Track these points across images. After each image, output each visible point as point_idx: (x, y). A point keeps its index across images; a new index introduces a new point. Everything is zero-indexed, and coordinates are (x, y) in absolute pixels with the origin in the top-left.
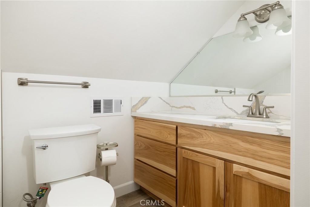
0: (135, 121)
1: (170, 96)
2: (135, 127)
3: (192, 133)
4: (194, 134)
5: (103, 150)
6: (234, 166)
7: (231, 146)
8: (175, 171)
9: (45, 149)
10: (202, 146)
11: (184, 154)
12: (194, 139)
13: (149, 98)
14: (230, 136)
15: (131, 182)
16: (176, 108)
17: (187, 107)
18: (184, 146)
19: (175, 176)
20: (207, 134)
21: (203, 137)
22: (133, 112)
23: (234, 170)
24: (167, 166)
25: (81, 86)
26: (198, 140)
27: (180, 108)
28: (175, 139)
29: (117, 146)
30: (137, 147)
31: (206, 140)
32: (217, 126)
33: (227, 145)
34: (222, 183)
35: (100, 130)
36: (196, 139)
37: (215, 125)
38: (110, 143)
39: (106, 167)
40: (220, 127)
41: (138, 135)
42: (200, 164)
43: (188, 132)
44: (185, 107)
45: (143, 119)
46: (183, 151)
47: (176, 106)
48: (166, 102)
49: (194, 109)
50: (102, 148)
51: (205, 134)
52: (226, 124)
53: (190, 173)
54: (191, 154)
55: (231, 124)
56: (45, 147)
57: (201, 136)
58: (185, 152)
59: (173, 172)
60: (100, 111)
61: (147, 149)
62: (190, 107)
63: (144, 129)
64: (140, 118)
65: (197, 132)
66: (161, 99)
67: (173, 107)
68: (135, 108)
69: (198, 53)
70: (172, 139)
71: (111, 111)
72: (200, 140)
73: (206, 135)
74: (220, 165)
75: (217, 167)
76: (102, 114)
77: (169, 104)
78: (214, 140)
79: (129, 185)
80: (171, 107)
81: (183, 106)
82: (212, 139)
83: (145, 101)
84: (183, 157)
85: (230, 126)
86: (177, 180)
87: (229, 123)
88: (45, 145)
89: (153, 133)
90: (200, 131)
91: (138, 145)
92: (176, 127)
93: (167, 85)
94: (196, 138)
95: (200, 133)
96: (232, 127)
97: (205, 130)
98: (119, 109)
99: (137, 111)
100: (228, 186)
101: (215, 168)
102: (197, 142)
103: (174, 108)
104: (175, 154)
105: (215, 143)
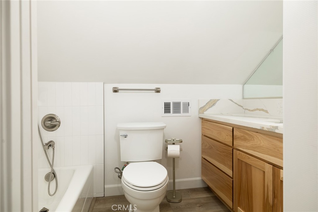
0: (202, 122)
1: (243, 98)
2: (202, 128)
3: (245, 135)
4: (247, 136)
5: (170, 144)
6: (281, 171)
7: (278, 150)
8: (232, 171)
9: (126, 137)
10: (253, 148)
11: (239, 156)
12: (247, 141)
13: (218, 100)
14: (278, 140)
15: (199, 178)
16: (249, 110)
17: (260, 110)
18: (239, 147)
19: (232, 177)
20: (258, 136)
21: (254, 140)
22: (200, 113)
23: (281, 176)
24: (225, 166)
25: (154, 91)
26: (250, 143)
27: (252, 111)
28: (232, 140)
29: (182, 142)
30: (203, 146)
31: (257, 143)
32: (265, 129)
33: (275, 149)
34: (271, 188)
35: (165, 127)
36: (248, 142)
37: (263, 127)
38: (176, 139)
39: (173, 158)
40: (267, 130)
41: (205, 136)
42: (252, 167)
43: (242, 134)
44: (257, 109)
45: (208, 120)
46: (238, 153)
47: (249, 109)
48: (238, 104)
49: (267, 112)
50: (168, 142)
51: (255, 137)
52: (273, 127)
53: (244, 176)
54: (244, 156)
55: (277, 128)
56: (126, 136)
57: (253, 139)
58: (239, 154)
59: (230, 172)
60: (169, 112)
61: (210, 149)
62: (263, 110)
63: (208, 129)
64: (206, 120)
65: (249, 134)
66: (232, 101)
67: (246, 109)
68: (202, 109)
69: (272, 50)
70: (229, 140)
71: (179, 112)
72: (252, 142)
73: (257, 138)
74: (268, 169)
75: (266, 171)
76: (171, 114)
77: (242, 107)
78: (263, 144)
79: (196, 181)
80: (244, 110)
81: (256, 108)
82: (262, 142)
83: (213, 103)
84: (238, 159)
85: (276, 129)
86: (233, 181)
87: (275, 127)
88: (125, 135)
89: (214, 134)
90: (252, 133)
91: (204, 144)
92: (232, 129)
93: (240, 86)
94: (248, 140)
95: (252, 136)
96: (277, 130)
97: (257, 132)
98: (186, 110)
99: (205, 113)
100: (276, 192)
101: (265, 172)
102: (248, 144)
103: (246, 111)
104: (232, 154)
105: (265, 147)
